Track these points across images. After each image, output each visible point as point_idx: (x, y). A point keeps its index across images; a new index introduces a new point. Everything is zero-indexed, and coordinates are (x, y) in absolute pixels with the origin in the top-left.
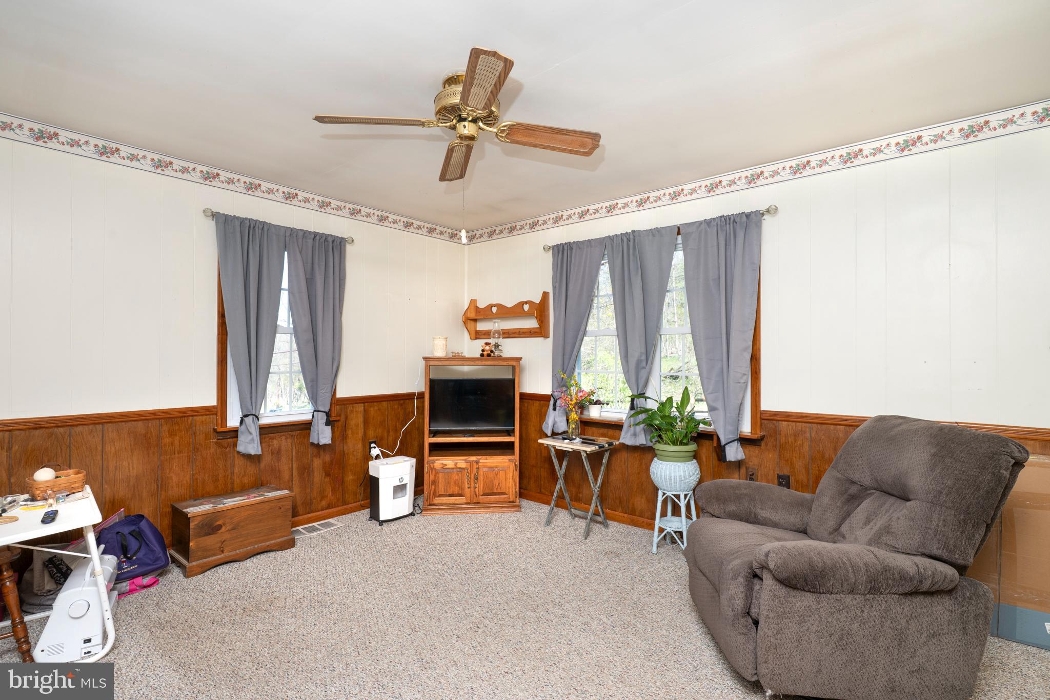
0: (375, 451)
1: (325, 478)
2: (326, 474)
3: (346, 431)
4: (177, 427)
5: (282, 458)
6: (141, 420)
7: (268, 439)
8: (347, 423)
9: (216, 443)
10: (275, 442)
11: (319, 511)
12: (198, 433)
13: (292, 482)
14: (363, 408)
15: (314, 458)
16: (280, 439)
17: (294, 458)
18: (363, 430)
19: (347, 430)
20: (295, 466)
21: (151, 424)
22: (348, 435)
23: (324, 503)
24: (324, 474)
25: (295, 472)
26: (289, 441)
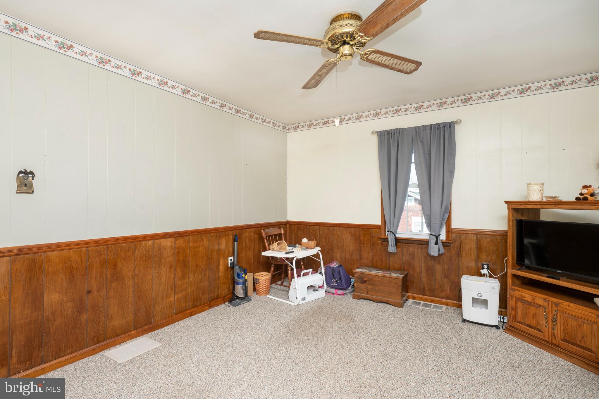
0: (485, 271)
1: (444, 278)
2: (445, 277)
3: (460, 252)
4: (366, 233)
5: (415, 259)
6: (353, 228)
7: (407, 246)
8: (461, 246)
9: (382, 243)
10: (411, 249)
11: (440, 298)
12: (374, 237)
13: (422, 274)
14: (475, 237)
15: (436, 264)
16: (414, 248)
17: (423, 261)
18: (476, 254)
19: (462, 251)
20: (423, 265)
21: (357, 230)
22: (462, 254)
23: (443, 294)
24: (443, 276)
25: (423, 269)
26: (420, 250)
